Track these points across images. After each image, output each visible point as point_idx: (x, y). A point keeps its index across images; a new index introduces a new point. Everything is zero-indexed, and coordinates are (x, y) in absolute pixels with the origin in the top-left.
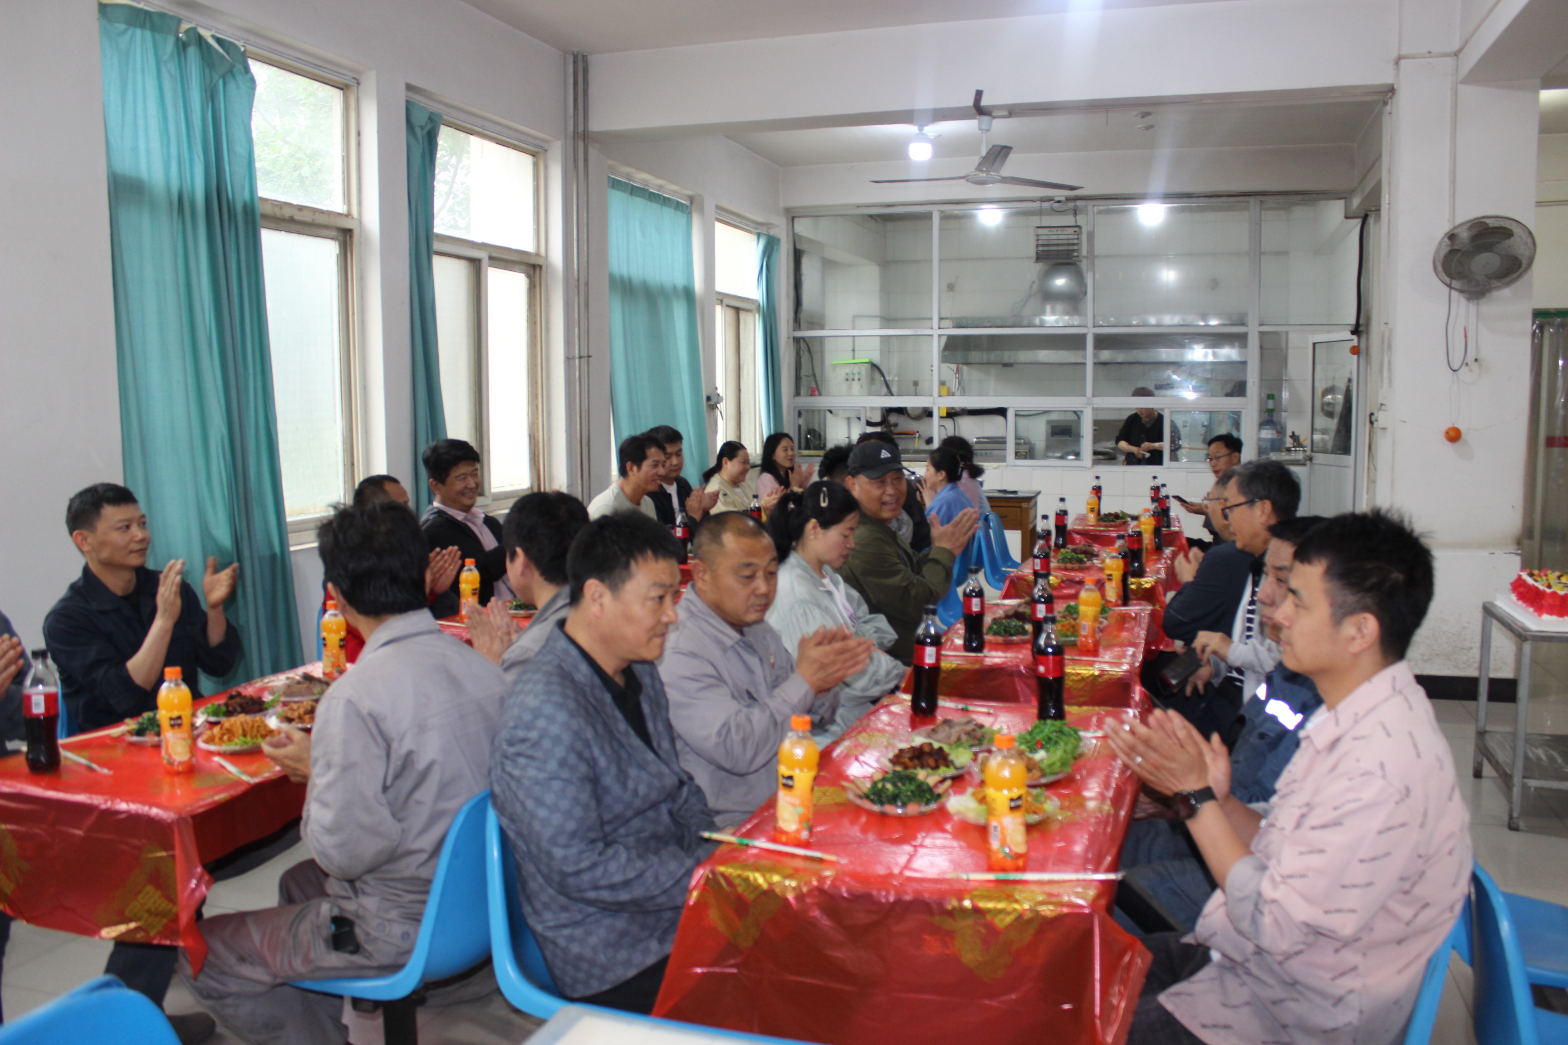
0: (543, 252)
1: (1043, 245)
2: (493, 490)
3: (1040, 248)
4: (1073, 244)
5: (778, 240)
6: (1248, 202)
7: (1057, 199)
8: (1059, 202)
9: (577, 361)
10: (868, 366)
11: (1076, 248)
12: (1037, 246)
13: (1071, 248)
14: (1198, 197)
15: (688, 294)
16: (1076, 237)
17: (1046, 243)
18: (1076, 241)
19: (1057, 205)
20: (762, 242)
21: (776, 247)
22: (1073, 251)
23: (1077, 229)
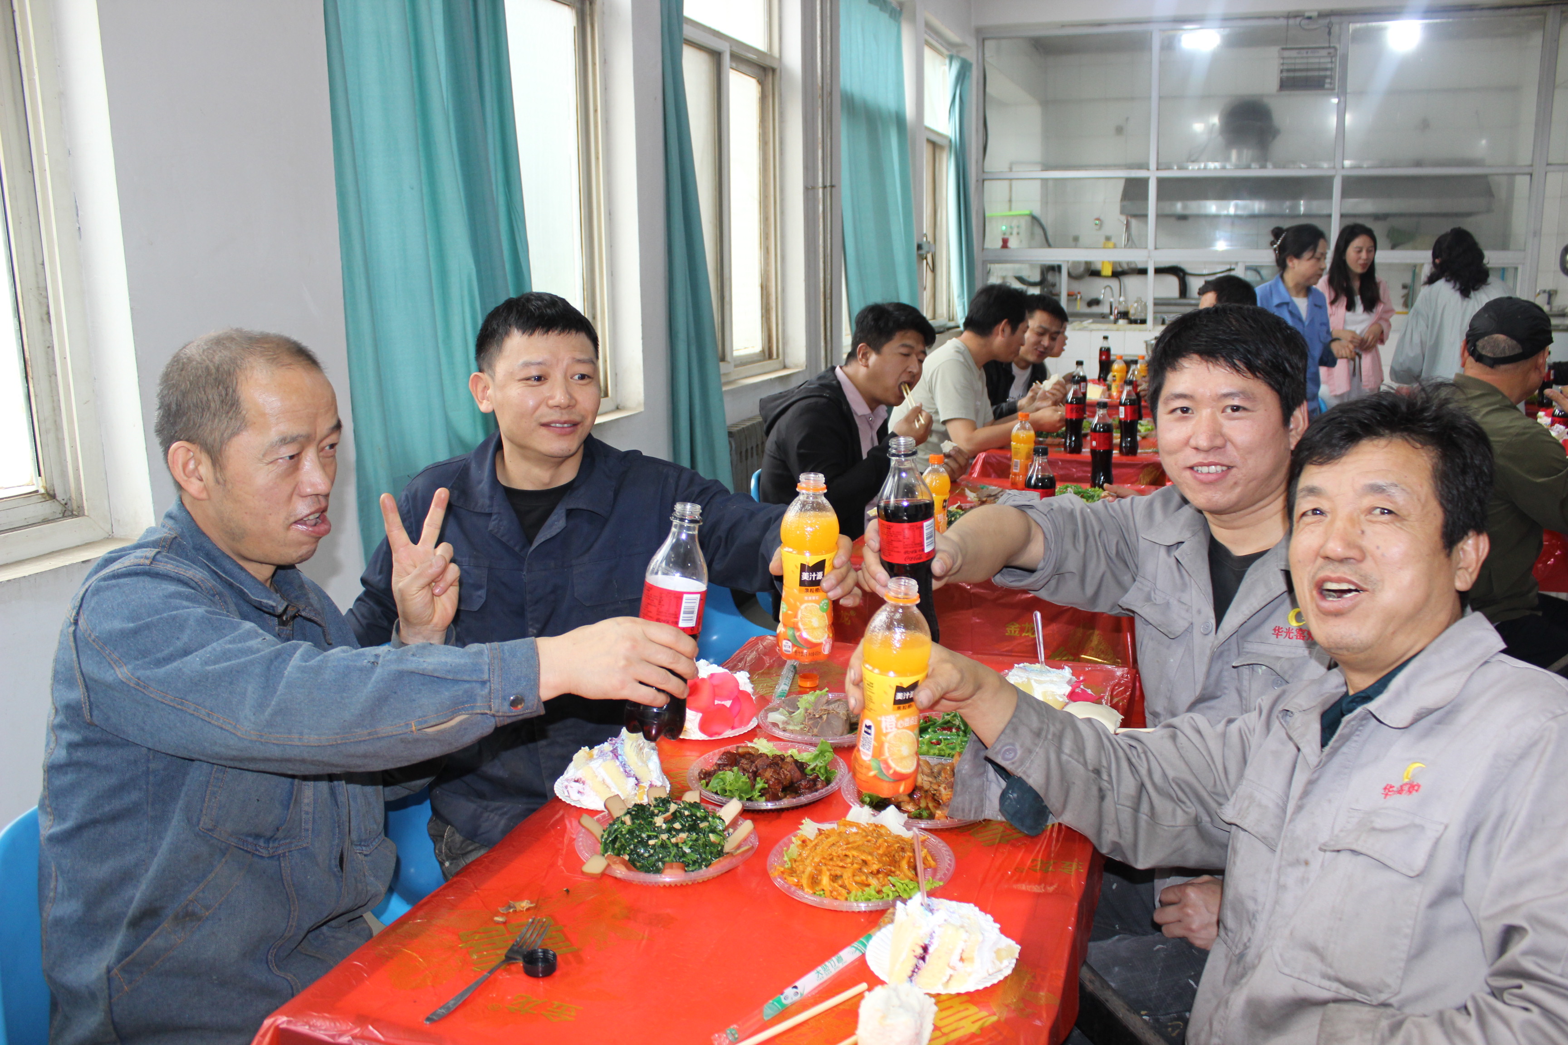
0: (776, 53)
1: (1288, 71)
2: (736, 353)
3: (1285, 74)
4: (1326, 69)
5: (971, 65)
6: (1545, 15)
7: (1307, 14)
8: (1309, 18)
9: (820, 191)
10: (1029, 219)
11: (1328, 73)
12: (1282, 71)
13: (1322, 73)
14: (1482, 9)
15: (900, 121)
16: (1329, 60)
17: (1293, 67)
18: (1329, 66)
19: (1307, 21)
20: (955, 66)
21: (967, 74)
22: (1325, 77)
23: (1332, 51)
